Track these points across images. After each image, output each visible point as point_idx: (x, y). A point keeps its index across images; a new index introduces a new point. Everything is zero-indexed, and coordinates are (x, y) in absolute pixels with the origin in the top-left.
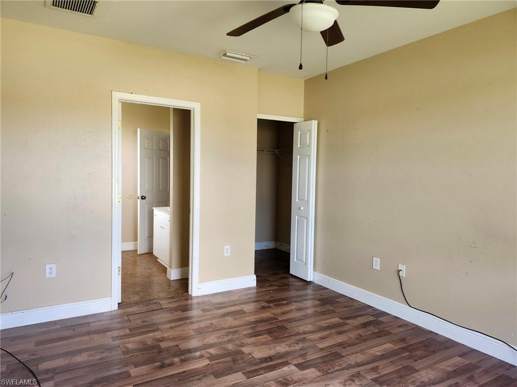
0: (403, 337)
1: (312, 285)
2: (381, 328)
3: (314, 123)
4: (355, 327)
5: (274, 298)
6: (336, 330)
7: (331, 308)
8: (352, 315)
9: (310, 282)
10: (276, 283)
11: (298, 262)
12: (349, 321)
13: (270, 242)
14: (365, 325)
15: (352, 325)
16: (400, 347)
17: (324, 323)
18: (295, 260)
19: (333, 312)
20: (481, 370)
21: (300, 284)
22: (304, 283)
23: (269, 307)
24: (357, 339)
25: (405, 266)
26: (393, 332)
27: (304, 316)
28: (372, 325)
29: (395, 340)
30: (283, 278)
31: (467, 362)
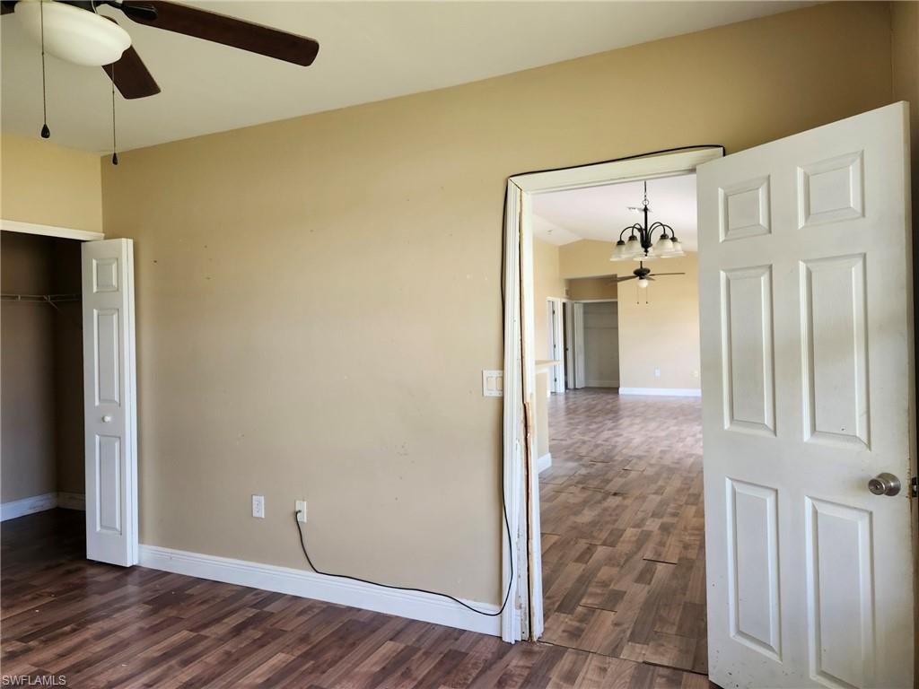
0: (304, 633)
1: (136, 574)
2: (268, 626)
3: (127, 245)
4: (220, 639)
5: (43, 626)
6: (178, 659)
7: (174, 613)
8: (216, 616)
9: (133, 568)
10: (48, 590)
11: (104, 531)
12: (208, 630)
13: (45, 497)
14: (238, 630)
15: (213, 636)
16: (299, 653)
17: (154, 652)
18: (98, 529)
19: (178, 619)
20: (421, 652)
21: (111, 576)
22: (118, 574)
23: (27, 651)
24: (221, 663)
25: (305, 503)
26: (288, 628)
27: (111, 647)
28: (251, 627)
29: (291, 644)
30: (69, 572)
31: (402, 646)
